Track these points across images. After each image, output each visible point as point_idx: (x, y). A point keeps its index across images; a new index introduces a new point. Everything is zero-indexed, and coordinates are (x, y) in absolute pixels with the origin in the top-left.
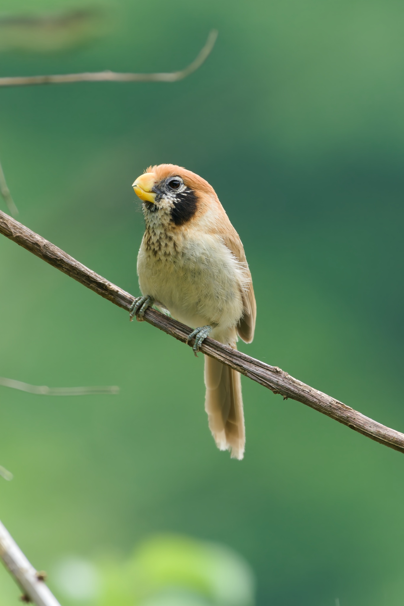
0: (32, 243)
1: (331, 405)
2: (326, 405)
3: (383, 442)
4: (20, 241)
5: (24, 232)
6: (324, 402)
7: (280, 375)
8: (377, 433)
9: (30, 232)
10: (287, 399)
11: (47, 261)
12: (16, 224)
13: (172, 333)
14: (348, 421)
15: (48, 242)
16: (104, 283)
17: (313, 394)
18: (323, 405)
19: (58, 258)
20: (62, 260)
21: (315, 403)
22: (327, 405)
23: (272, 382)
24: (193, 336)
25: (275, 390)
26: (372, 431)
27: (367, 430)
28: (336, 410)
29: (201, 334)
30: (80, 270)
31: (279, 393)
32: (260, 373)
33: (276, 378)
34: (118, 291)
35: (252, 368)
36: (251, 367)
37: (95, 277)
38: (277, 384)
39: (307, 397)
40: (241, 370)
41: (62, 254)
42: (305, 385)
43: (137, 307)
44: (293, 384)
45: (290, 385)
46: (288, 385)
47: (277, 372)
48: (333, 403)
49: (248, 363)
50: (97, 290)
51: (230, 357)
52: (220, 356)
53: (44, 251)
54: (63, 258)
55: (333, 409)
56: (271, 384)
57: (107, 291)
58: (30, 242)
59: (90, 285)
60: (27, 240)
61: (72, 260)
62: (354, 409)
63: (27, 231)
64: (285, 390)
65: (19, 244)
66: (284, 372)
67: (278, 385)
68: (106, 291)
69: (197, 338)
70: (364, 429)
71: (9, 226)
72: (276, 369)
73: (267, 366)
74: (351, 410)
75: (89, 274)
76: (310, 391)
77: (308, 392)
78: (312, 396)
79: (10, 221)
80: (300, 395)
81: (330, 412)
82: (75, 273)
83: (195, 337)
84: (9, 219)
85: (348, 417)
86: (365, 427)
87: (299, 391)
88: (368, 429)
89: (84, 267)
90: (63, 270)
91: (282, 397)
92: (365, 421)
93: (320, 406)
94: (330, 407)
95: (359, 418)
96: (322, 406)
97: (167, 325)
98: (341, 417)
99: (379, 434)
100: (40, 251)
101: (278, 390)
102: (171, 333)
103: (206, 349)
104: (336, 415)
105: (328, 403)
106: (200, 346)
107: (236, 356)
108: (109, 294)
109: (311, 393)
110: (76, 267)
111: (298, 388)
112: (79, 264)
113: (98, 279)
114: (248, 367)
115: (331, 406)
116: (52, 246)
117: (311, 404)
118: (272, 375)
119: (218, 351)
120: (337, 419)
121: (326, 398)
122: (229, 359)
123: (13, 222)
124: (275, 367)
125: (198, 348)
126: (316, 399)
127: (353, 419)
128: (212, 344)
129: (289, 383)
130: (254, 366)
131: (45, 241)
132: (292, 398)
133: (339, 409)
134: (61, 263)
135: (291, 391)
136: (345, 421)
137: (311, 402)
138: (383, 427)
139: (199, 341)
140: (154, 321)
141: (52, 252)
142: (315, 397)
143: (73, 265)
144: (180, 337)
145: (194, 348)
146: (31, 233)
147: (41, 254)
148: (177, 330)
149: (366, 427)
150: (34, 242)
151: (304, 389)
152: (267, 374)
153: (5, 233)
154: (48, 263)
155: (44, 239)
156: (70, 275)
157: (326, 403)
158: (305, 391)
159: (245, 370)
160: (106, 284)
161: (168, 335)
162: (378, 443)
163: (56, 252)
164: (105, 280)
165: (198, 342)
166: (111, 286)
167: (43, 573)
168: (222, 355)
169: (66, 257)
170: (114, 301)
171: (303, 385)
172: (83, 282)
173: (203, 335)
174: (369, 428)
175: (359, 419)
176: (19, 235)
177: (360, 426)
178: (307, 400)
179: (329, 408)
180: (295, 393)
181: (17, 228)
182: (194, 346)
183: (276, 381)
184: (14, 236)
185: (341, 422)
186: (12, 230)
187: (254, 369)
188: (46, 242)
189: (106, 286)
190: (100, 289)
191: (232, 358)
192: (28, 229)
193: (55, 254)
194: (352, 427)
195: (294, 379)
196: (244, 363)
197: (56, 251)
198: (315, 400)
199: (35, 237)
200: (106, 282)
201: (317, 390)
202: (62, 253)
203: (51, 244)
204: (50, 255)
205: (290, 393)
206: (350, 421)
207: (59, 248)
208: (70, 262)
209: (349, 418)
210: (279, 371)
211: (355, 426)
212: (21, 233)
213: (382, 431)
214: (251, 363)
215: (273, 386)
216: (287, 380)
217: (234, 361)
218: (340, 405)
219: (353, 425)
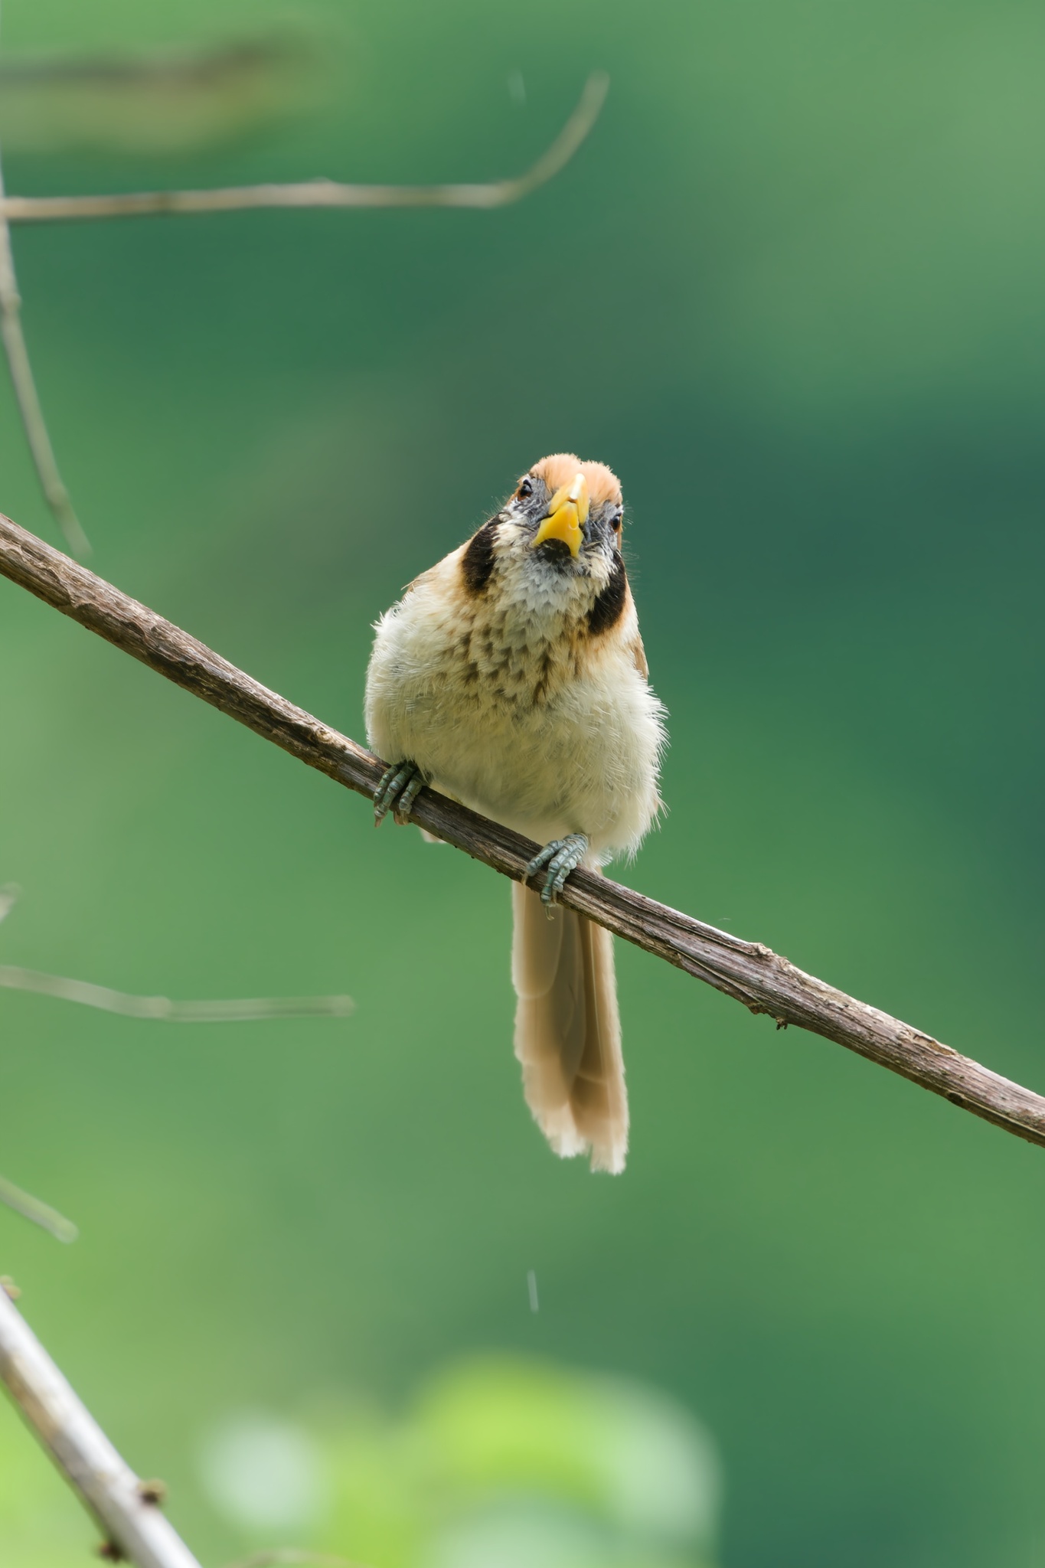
0: (122, 623)
1: (900, 1042)
2: (888, 1041)
3: (1037, 1138)
4: (91, 618)
5: (101, 594)
6: (881, 1033)
7: (768, 966)
8: (1022, 1115)
9: (116, 594)
10: (785, 1028)
11: (159, 671)
12: (80, 574)
13: (487, 856)
14: (946, 1084)
15: (163, 620)
16: (308, 726)
17: (853, 1014)
18: (880, 1041)
19: (189, 663)
20: (198, 668)
21: (858, 1038)
22: (891, 1043)
23: (747, 983)
24: (539, 865)
25: (755, 1004)
26: (1008, 1111)
27: (994, 1108)
28: (914, 1054)
29: (560, 859)
30: (246, 694)
31: (765, 1012)
32: (715, 959)
33: (757, 972)
34: (344, 748)
35: (696, 948)
36: (690, 944)
37: (285, 713)
38: (760, 987)
39: (838, 1022)
40: (665, 952)
41: (200, 652)
42: (833, 990)
43: (394, 793)
44: (802, 987)
45: (794, 991)
46: (790, 991)
47: (760, 958)
48: (905, 1037)
49: (685, 934)
50: (291, 743)
51: (637, 917)
52: (610, 916)
53: (154, 643)
54: (203, 661)
55: (905, 1054)
56: (744, 989)
57: (315, 746)
58: (117, 620)
59: (271, 731)
60: (108, 615)
61: (226, 668)
62: (959, 1052)
63: (107, 593)
64: (780, 1003)
65: (87, 627)
66: (777, 957)
67: (761, 989)
68: (313, 748)
69: (553, 871)
70: (987, 1105)
71: (62, 578)
72: (757, 950)
73: (733, 942)
74: (953, 1054)
75: (268, 702)
76: (847, 1006)
77: (841, 1009)
78: (852, 1020)
79: (63, 565)
80: (820, 1018)
81: (898, 1061)
82: (232, 701)
83: (545, 865)
84: (62, 562)
85: (946, 1074)
86: (989, 1100)
87: (817, 1006)
88: (997, 1104)
89: (255, 686)
90: (203, 693)
91: (774, 1022)
92: (989, 1083)
93: (873, 1044)
94: (898, 1048)
95: (975, 1075)
96: (877, 1044)
97: (471, 836)
98: (928, 1074)
99: (1026, 1116)
100: (142, 643)
101: (760, 1003)
102: (482, 854)
103: (574, 897)
104: (915, 1069)
105: (893, 1038)
106: (561, 888)
107: (653, 915)
108: (324, 755)
109: (850, 1012)
110: (237, 684)
111: (814, 999)
112: (243, 678)
113: (293, 717)
114: (684, 944)
115: (900, 1045)
116: (173, 630)
117: (847, 1040)
118: (747, 964)
119: (605, 902)
120: (916, 1079)
121: (889, 1024)
122: (635, 923)
123: (73, 570)
124: (755, 944)
125: (554, 893)
126: (863, 1026)
127: (958, 1079)
128: (589, 883)
129: (791, 986)
130: (698, 942)
131: (156, 619)
132: (800, 1023)
133: (923, 1052)
134: (197, 674)
135: (798, 1007)
136: (938, 1085)
137: (849, 1035)
138: (1036, 1098)
139: (559, 878)
140: (437, 826)
141: (174, 645)
142: (859, 1023)
143: (227, 681)
144: (507, 866)
145: (544, 897)
146: (119, 597)
147: (144, 652)
148: (499, 848)
149: (991, 1098)
150: (127, 621)
151: (831, 1002)
152: (733, 962)
153: (52, 597)
154: (163, 674)
155: (152, 612)
156: (220, 707)
157: (888, 1038)
158: (833, 1005)
159: (676, 953)
160: (315, 728)
161: (476, 860)
162: (1023, 1141)
163: (184, 647)
164: (312, 719)
165: (554, 879)
166: (328, 735)
168: (617, 912)
169: (209, 658)
170: (333, 773)
171: (828, 990)
172: (252, 724)
173: (566, 861)
174: (1001, 1103)
175: (974, 1079)
176: (87, 603)
177: (976, 1097)
178: (840, 1031)
179: (896, 1050)
180: (807, 1012)
181: (83, 585)
182: (545, 891)
183: (758, 979)
184: (76, 606)
185: (927, 1085)
186: (70, 591)
187: (700, 949)
188: (156, 621)
189: (314, 735)
190: (299, 741)
191: (644, 920)
192: (112, 587)
193: (180, 652)
194: (955, 1100)
195: (805, 975)
196: (673, 935)
197: (184, 645)
198: (859, 1029)
199: (130, 607)
200: (314, 723)
201: (864, 1004)
202: (199, 649)
203: (172, 625)
204: (168, 653)
205: (794, 1011)
206: (953, 1084)
207: (191, 637)
208: (219, 672)
209: (948, 1075)
210: (766, 955)
211: (963, 1096)
212: (94, 598)
213: (1034, 1110)
214: (691, 933)
215: (749, 994)
216: (786, 977)
217: (648, 928)
218: (923, 1043)
219: (959, 1094)
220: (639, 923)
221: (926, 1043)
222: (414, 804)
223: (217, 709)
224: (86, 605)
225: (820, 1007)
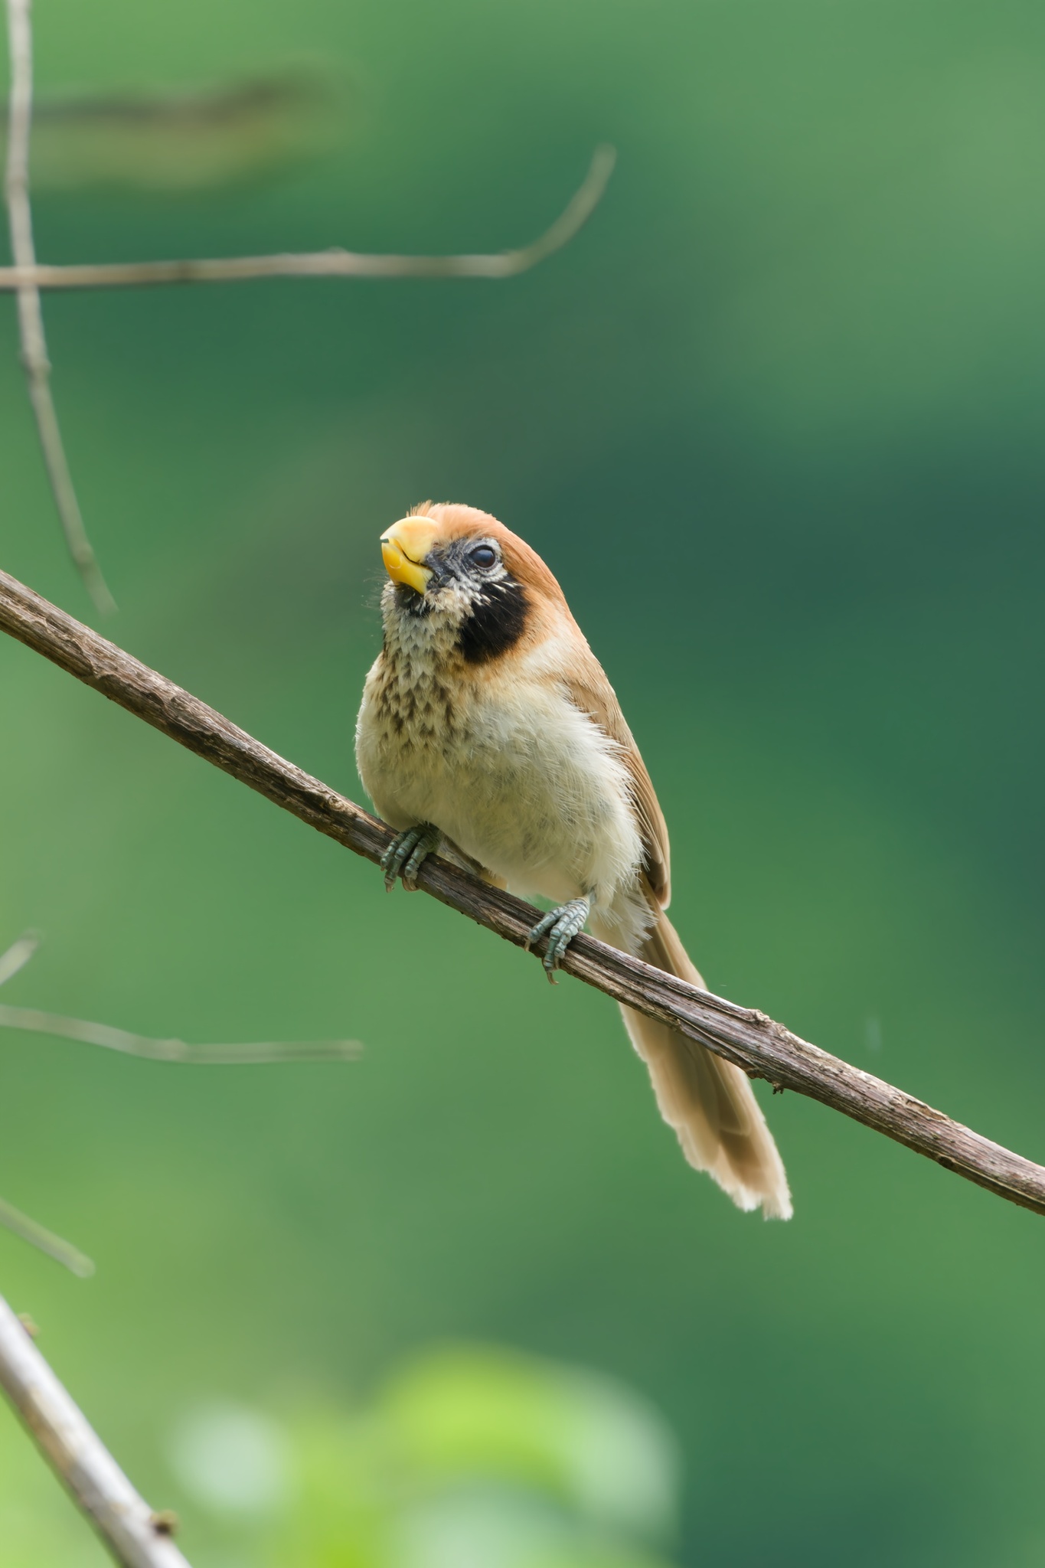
0: (143, 693)
1: (893, 1107)
2: (881, 1106)
3: (1025, 1201)
4: (113, 689)
5: (122, 666)
6: (875, 1099)
7: (765, 1032)
8: (1010, 1179)
9: (137, 666)
10: (781, 1093)
11: (178, 740)
12: (103, 646)
13: (492, 922)
14: (938, 1148)
15: (182, 691)
16: (321, 794)
17: (847, 1079)
18: (873, 1106)
19: (207, 733)
20: (215, 737)
21: (852, 1102)
22: (884, 1108)
23: (744, 1048)
24: (541, 932)
25: (752, 1069)
26: (997, 1174)
27: (983, 1172)
28: (906, 1119)
29: (561, 926)
30: (261, 763)
31: (762, 1077)
32: (714, 1024)
33: (754, 1038)
34: (355, 815)
35: (695, 1014)
36: (691, 1010)
37: (299, 781)
38: (757, 1052)
39: (833, 1087)
40: (665, 1017)
41: (217, 722)
42: (829, 1056)
43: (401, 860)
44: (798, 1053)
45: (790, 1057)
46: (785, 1056)
47: (758, 1024)
48: (898, 1102)
49: (684, 1000)
50: (304, 811)
51: (638, 983)
52: (611, 982)
53: (173, 713)
54: (220, 731)
55: (898, 1118)
56: (742, 1054)
57: (328, 814)
58: (138, 690)
59: (285, 799)
60: (129, 685)
61: (242, 738)
62: (951, 1118)
63: (129, 665)
64: (777, 1068)
65: (108, 697)
66: (775, 1023)
67: (758, 1055)
68: (325, 815)
69: (554, 938)
70: (977, 1169)
71: (85, 650)
72: (755, 1017)
73: (731, 1009)
74: (944, 1119)
75: (283, 771)
76: (841, 1072)
77: (836, 1075)
78: (847, 1085)
79: (86, 638)
80: (815, 1083)
81: (891, 1126)
82: (248, 770)
83: (547, 932)
84: (85, 634)
85: (937, 1139)
86: (980, 1165)
87: (812, 1071)
88: (987, 1168)
89: (270, 755)
90: (219, 761)
91: (770, 1087)
92: (979, 1147)
93: (866, 1109)
94: (890, 1113)
95: (965, 1139)
96: (870, 1109)
97: (476, 902)
98: (920, 1138)
99: (1014, 1180)
100: (162, 713)
101: (758, 1068)
102: (488, 921)
103: (577, 963)
104: (907, 1133)
105: (886, 1103)
106: (563, 955)
107: (654, 981)
108: (335, 823)
109: (844, 1078)
110: (253, 753)
111: (810, 1065)
112: (258, 747)
113: (307, 785)
114: (683, 1010)
115: (893, 1110)
116: (191, 700)
117: (842, 1104)
118: (745, 1030)
119: (607, 968)
120: (908, 1144)
121: (883, 1089)
122: (636, 989)
123: (96, 642)
124: (753, 1011)
125: (557, 960)
126: (857, 1091)
127: (949, 1144)
128: (592, 950)
129: (787, 1052)
130: (698, 1008)
131: (175, 690)
132: (796, 1088)
133: (915, 1117)
134: (215, 743)
135: (794, 1072)
136: (930, 1149)
137: (844, 1100)
138: (1025, 1163)
139: (560, 945)
140: (444, 892)
141: (193, 715)
142: (853, 1088)
143: (244, 750)
144: (511, 932)
145: (547, 964)
146: (140, 668)
147: (163, 722)
148: (504, 914)
149: (981, 1162)
150: (147, 691)
151: (826, 1067)
152: (731, 1028)
153: (75, 668)
154: (183, 743)
155: (171, 683)
156: (236, 776)
157: (881, 1103)
158: (828, 1070)
159: (676, 1018)
160: (327, 797)
161: (481, 926)
162: (1011, 1204)
163: (202, 717)
164: (324, 787)
165: (555, 946)
166: (340, 803)
167: (170, 1516)
168: (618, 978)
169: (226, 729)
170: (344, 840)
171: (824, 1056)
172: (267, 792)
173: (567, 928)
174: (990, 1166)
175: (965, 1143)
176: (109, 674)
177: (965, 1160)
178: (834, 1095)
179: (889, 1114)
180: (803, 1078)
181: (106, 656)
182: (547, 958)
183: (755, 1044)
184: (98, 677)
185: (918, 1149)
186: (93, 662)
187: (699, 1015)
188: (176, 692)
189: (326, 803)
190: (311, 808)
191: (644, 986)
192: (133, 658)
193: (198, 722)
194: (945, 1163)
195: (801, 1042)
196: (673, 1001)
197: (202, 715)
198: (853, 1094)
199: (150, 678)
200: (326, 792)
201: (858, 1070)
202: (217, 719)
203: (191, 696)
204: (187, 723)
205: (790, 1076)
206: (943, 1148)
207: (209, 708)
208: (235, 741)
209: (939, 1139)
210: (763, 1022)
211: (953, 1160)
212: (116, 669)
213: (1022, 1174)
214: (690, 999)
215: (747, 1060)
216: (783, 1043)
217: (649, 994)
218: (915, 1109)
219: (950, 1158)
220: (639, 989)
221: (919, 1108)
222: (420, 869)
223: (233, 777)
224: (108, 676)
225: (816, 1072)
